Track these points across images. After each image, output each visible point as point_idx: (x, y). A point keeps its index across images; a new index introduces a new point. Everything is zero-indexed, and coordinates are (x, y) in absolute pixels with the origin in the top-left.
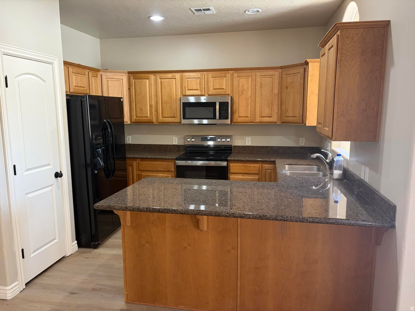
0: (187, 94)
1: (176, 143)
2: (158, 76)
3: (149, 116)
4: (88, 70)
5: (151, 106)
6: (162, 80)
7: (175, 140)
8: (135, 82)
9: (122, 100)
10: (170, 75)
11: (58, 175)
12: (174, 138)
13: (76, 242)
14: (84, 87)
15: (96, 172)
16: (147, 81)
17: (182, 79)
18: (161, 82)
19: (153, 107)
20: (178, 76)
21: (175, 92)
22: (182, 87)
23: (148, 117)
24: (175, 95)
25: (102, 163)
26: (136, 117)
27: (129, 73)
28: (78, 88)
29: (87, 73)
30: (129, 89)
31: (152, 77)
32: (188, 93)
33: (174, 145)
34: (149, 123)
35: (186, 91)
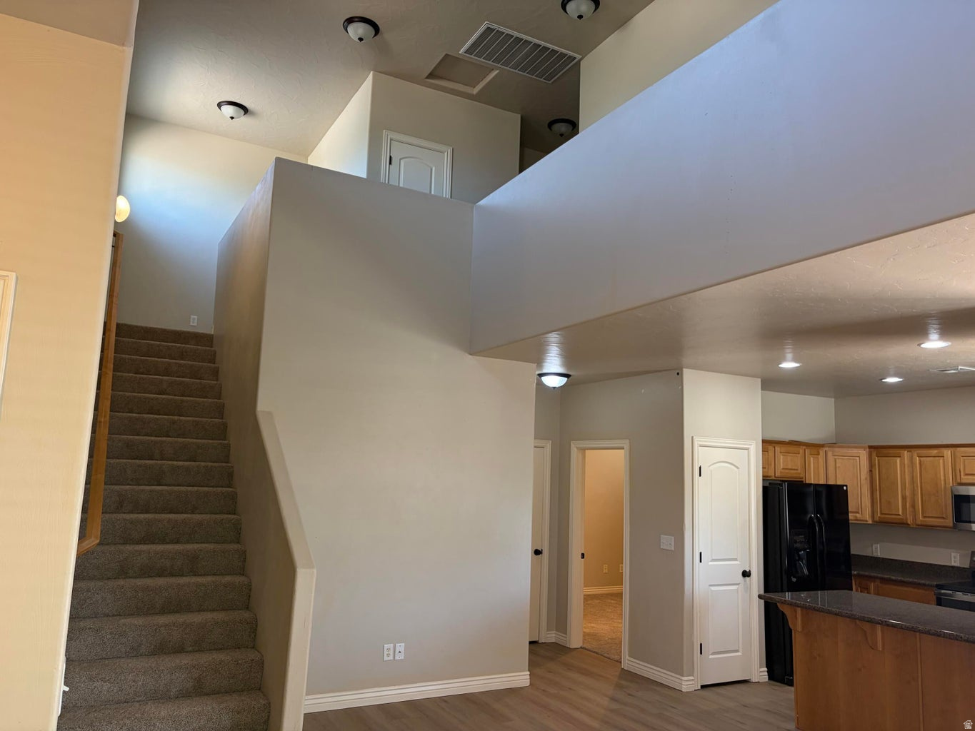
0: (963, 481)
1: (957, 564)
2: (915, 453)
3: (900, 513)
4: (804, 447)
5: (904, 498)
6: (922, 459)
7: (955, 557)
8: (879, 460)
9: (845, 488)
10: (935, 452)
11: (746, 574)
12: (953, 554)
13: (766, 669)
14: (797, 470)
15: (794, 580)
16: (898, 460)
17: (953, 457)
18: (920, 461)
19: (908, 500)
20: (947, 453)
21: (942, 478)
22: (954, 470)
23: (899, 515)
24: (943, 482)
25: (806, 571)
26: (881, 514)
27: (870, 447)
28: (787, 471)
29: (801, 451)
30: (871, 471)
31: (906, 453)
32: (965, 479)
33: (953, 567)
34: (903, 524)
35: (962, 477)
